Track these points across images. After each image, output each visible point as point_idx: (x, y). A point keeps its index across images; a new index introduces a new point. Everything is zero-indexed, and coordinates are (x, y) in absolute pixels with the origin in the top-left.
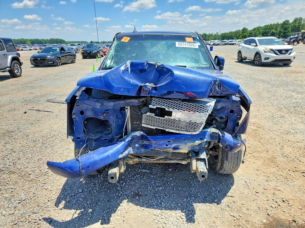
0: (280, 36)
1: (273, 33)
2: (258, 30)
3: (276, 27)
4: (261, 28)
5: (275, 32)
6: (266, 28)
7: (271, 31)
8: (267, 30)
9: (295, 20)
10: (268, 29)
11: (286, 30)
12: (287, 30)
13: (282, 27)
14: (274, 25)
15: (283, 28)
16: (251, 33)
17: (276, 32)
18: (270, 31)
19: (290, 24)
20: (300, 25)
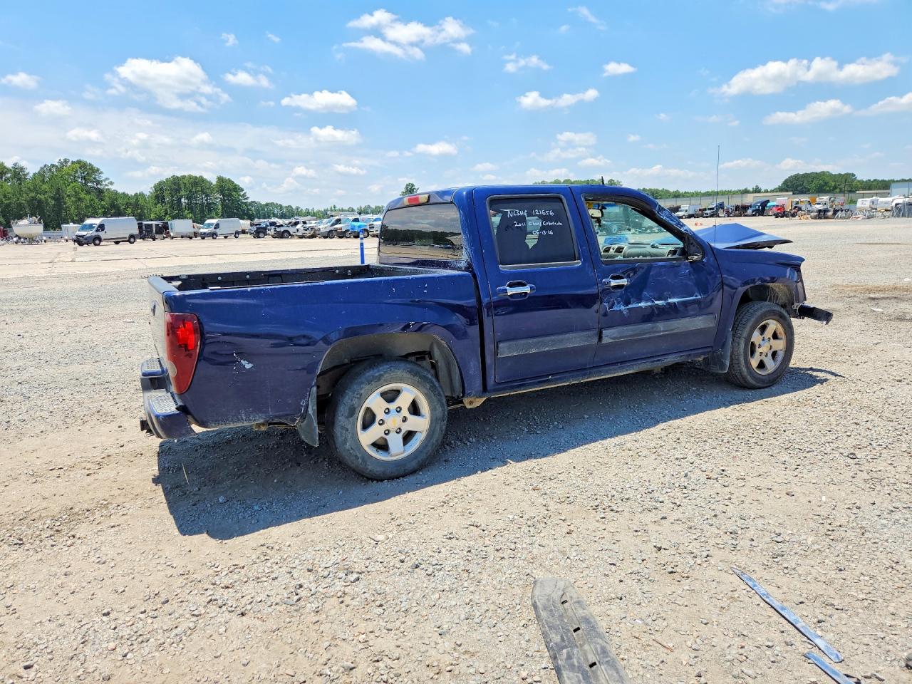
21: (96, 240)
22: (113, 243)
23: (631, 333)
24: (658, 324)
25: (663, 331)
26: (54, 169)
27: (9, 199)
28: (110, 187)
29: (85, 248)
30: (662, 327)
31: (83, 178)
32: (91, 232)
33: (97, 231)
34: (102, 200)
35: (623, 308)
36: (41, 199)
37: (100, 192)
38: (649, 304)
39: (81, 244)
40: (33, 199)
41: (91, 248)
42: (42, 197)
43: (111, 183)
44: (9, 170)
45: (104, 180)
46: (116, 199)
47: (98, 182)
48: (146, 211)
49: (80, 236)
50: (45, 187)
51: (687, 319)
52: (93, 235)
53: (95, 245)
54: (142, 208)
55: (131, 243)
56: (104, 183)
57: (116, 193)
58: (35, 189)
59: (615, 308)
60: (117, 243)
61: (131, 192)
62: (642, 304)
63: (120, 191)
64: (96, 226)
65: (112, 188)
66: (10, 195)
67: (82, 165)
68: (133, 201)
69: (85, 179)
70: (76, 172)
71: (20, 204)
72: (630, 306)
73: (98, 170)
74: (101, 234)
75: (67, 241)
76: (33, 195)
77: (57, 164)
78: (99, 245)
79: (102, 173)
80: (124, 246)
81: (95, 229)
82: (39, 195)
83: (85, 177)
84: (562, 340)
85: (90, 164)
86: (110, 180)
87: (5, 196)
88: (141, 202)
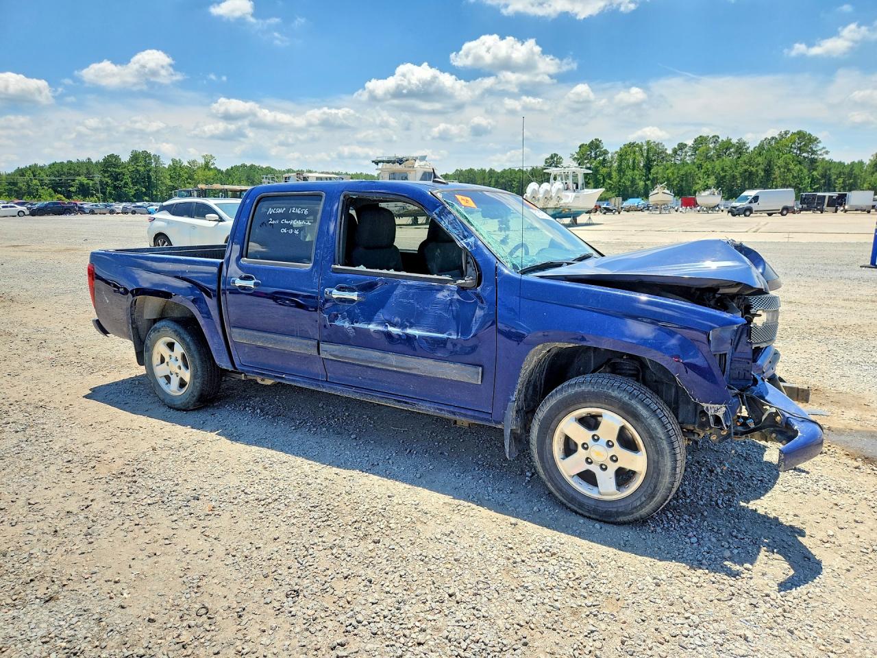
0: (107, 194)
1: (82, 185)
2: (34, 176)
3: (87, 169)
4: (42, 168)
5: (88, 184)
6: (58, 172)
7: (77, 181)
8: (64, 177)
9: (135, 157)
10: (64, 174)
11: (116, 179)
12: (122, 181)
13: (105, 172)
14: (80, 164)
15: (109, 174)
16: (13, 183)
17: (91, 183)
18: (74, 180)
19: (124, 166)
20: (149, 171)
21: (747, 211)
22: (766, 215)
23: (356, 357)
24: (389, 356)
25: (396, 367)
26: (773, 142)
27: (726, 171)
28: (825, 156)
29: (737, 218)
30: (393, 361)
31: (799, 149)
32: (744, 204)
33: (751, 202)
34: (815, 170)
35: (347, 325)
36: (752, 171)
37: (813, 161)
38: (381, 328)
39: (734, 215)
40: (746, 171)
41: (741, 219)
42: (754, 169)
43: (827, 153)
44: (734, 145)
45: (821, 150)
46: (830, 169)
47: (814, 152)
48: (859, 181)
49: (734, 207)
50: (760, 159)
51: (430, 362)
52: (745, 206)
53: (745, 216)
54: (855, 177)
55: (783, 215)
56: (819, 153)
57: (831, 162)
58: (749, 161)
59: (337, 323)
60: (770, 215)
61: (847, 162)
62: (372, 327)
63: (836, 160)
64: (750, 198)
65: (827, 157)
66: (727, 168)
67: (801, 135)
68: (846, 171)
69: (800, 150)
70: (794, 143)
71: (734, 177)
72: (356, 325)
73: (817, 139)
74: (754, 206)
75: (722, 211)
76: (746, 167)
77: (777, 137)
78: (749, 216)
79: (820, 142)
80: (777, 218)
81: (749, 200)
82: (751, 167)
83: (801, 147)
84: (283, 341)
85: (809, 134)
86: (826, 150)
87: (723, 169)
88: (856, 171)
